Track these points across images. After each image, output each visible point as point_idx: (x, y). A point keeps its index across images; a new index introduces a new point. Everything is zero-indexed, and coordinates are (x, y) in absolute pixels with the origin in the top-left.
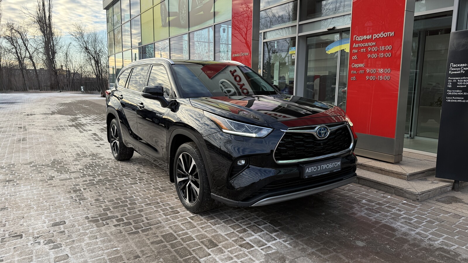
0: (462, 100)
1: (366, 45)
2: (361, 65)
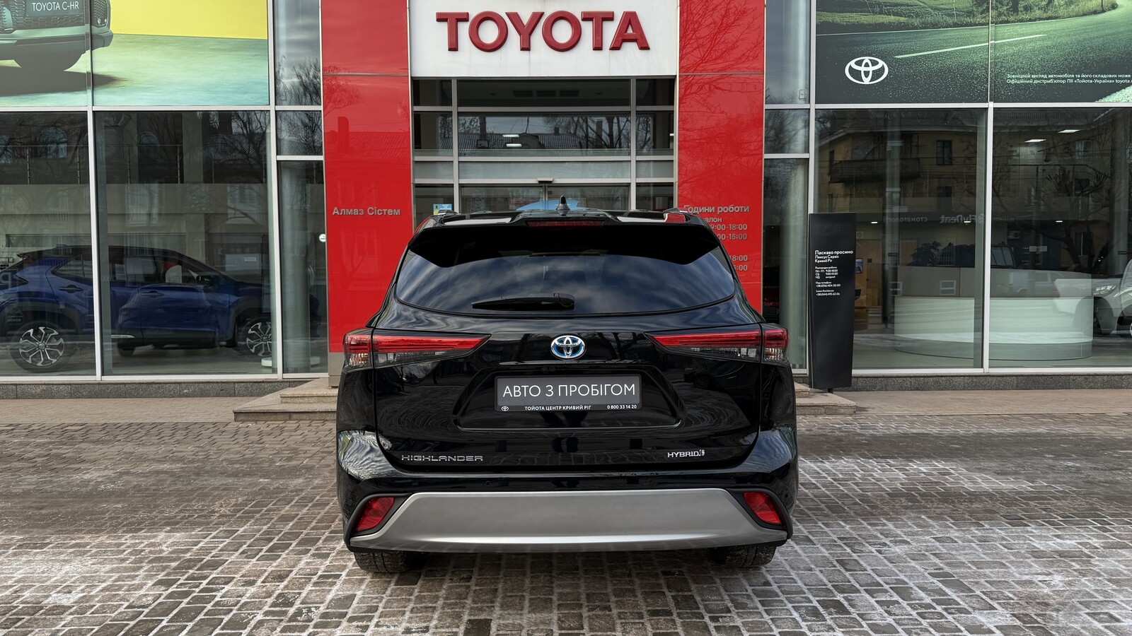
0: (832, 293)
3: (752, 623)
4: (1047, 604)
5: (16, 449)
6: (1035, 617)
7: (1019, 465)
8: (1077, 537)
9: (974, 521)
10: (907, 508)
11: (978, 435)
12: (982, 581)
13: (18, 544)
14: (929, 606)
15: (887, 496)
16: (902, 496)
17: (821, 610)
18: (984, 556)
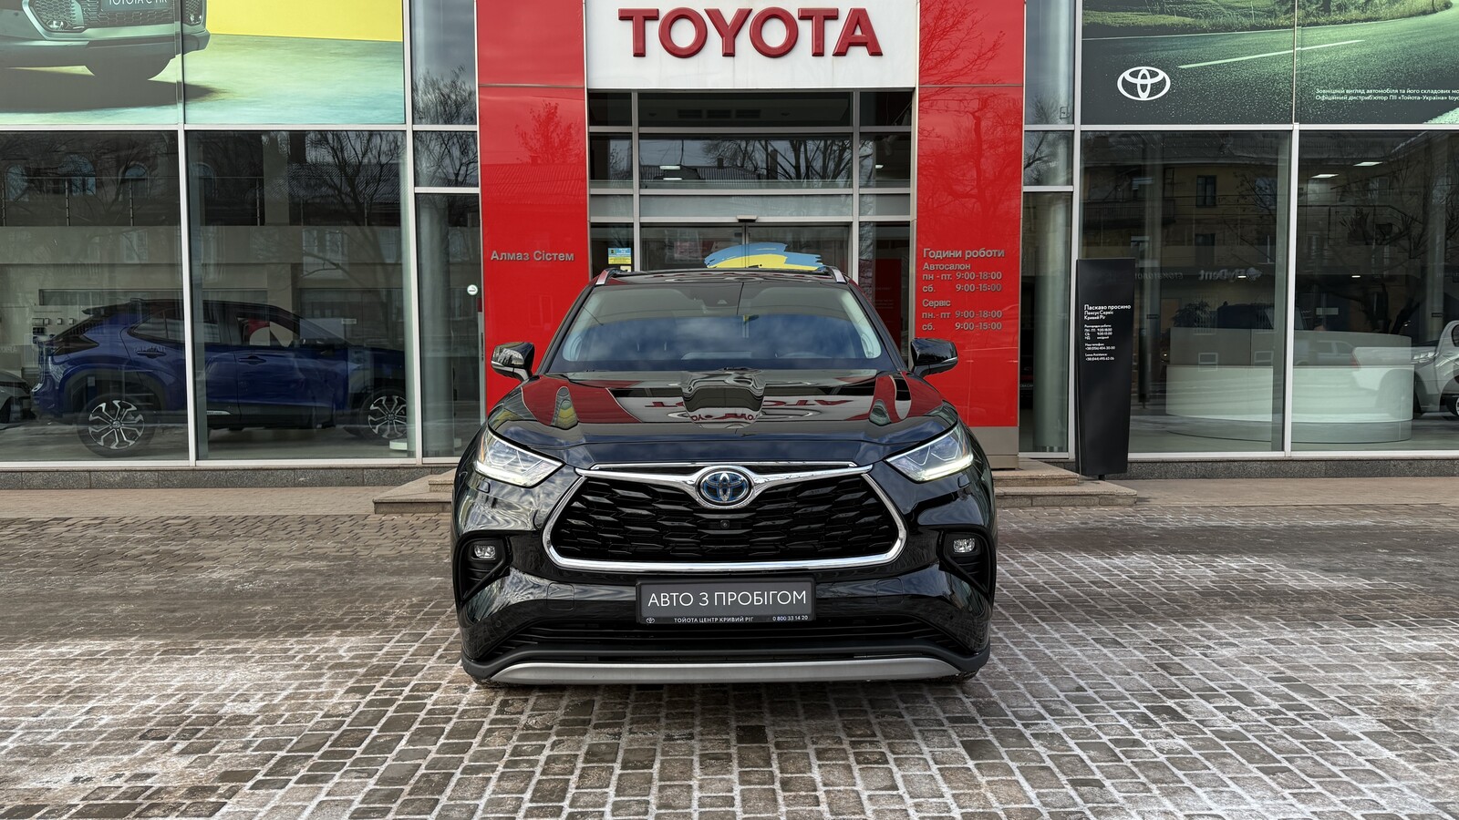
0: (1106, 357)
1: (952, 267)
2: (942, 303)
3: (1074, 729)
4: (1416, 710)
5: (115, 545)
6: (1406, 723)
7: (1348, 561)
8: (1436, 638)
9: (1309, 621)
10: (1225, 608)
11: (1291, 527)
12: (1334, 685)
13: (162, 649)
14: (1277, 712)
15: (1198, 595)
16: (1217, 595)
17: (1152, 716)
18: (1330, 659)
